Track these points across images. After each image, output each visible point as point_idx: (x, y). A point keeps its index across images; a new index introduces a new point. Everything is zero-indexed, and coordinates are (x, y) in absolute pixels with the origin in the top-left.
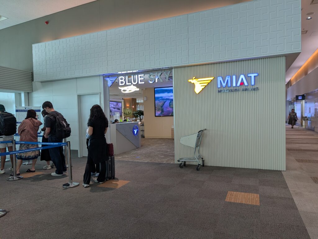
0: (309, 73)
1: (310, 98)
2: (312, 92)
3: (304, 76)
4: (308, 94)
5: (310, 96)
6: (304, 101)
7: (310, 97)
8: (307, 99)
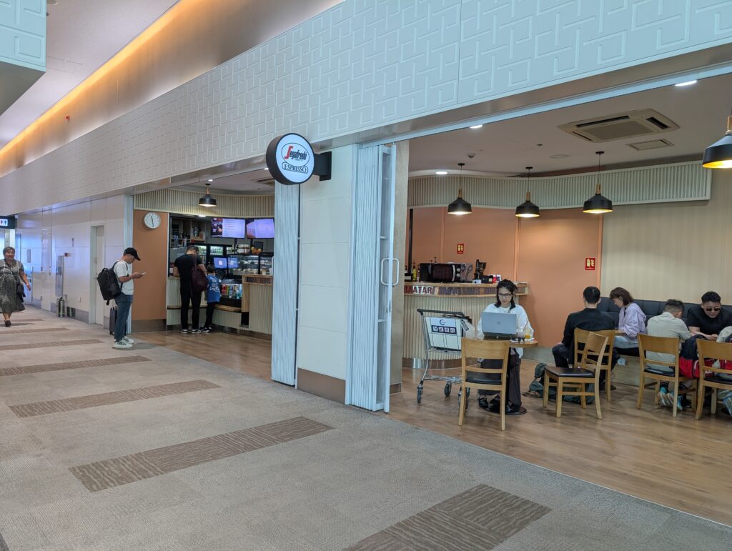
0: (27, 162)
1: (27, 226)
2: (35, 212)
3: (13, 170)
4: (24, 216)
5: (28, 222)
6: (12, 232)
7: (28, 224)
8: (21, 228)
